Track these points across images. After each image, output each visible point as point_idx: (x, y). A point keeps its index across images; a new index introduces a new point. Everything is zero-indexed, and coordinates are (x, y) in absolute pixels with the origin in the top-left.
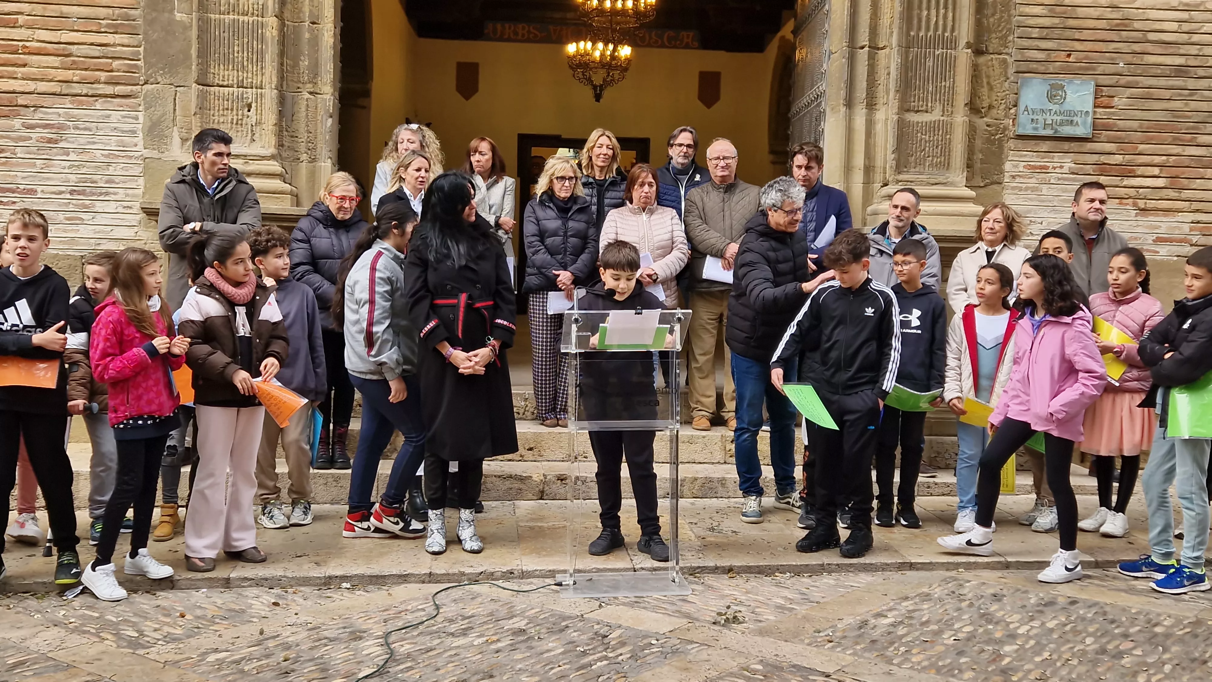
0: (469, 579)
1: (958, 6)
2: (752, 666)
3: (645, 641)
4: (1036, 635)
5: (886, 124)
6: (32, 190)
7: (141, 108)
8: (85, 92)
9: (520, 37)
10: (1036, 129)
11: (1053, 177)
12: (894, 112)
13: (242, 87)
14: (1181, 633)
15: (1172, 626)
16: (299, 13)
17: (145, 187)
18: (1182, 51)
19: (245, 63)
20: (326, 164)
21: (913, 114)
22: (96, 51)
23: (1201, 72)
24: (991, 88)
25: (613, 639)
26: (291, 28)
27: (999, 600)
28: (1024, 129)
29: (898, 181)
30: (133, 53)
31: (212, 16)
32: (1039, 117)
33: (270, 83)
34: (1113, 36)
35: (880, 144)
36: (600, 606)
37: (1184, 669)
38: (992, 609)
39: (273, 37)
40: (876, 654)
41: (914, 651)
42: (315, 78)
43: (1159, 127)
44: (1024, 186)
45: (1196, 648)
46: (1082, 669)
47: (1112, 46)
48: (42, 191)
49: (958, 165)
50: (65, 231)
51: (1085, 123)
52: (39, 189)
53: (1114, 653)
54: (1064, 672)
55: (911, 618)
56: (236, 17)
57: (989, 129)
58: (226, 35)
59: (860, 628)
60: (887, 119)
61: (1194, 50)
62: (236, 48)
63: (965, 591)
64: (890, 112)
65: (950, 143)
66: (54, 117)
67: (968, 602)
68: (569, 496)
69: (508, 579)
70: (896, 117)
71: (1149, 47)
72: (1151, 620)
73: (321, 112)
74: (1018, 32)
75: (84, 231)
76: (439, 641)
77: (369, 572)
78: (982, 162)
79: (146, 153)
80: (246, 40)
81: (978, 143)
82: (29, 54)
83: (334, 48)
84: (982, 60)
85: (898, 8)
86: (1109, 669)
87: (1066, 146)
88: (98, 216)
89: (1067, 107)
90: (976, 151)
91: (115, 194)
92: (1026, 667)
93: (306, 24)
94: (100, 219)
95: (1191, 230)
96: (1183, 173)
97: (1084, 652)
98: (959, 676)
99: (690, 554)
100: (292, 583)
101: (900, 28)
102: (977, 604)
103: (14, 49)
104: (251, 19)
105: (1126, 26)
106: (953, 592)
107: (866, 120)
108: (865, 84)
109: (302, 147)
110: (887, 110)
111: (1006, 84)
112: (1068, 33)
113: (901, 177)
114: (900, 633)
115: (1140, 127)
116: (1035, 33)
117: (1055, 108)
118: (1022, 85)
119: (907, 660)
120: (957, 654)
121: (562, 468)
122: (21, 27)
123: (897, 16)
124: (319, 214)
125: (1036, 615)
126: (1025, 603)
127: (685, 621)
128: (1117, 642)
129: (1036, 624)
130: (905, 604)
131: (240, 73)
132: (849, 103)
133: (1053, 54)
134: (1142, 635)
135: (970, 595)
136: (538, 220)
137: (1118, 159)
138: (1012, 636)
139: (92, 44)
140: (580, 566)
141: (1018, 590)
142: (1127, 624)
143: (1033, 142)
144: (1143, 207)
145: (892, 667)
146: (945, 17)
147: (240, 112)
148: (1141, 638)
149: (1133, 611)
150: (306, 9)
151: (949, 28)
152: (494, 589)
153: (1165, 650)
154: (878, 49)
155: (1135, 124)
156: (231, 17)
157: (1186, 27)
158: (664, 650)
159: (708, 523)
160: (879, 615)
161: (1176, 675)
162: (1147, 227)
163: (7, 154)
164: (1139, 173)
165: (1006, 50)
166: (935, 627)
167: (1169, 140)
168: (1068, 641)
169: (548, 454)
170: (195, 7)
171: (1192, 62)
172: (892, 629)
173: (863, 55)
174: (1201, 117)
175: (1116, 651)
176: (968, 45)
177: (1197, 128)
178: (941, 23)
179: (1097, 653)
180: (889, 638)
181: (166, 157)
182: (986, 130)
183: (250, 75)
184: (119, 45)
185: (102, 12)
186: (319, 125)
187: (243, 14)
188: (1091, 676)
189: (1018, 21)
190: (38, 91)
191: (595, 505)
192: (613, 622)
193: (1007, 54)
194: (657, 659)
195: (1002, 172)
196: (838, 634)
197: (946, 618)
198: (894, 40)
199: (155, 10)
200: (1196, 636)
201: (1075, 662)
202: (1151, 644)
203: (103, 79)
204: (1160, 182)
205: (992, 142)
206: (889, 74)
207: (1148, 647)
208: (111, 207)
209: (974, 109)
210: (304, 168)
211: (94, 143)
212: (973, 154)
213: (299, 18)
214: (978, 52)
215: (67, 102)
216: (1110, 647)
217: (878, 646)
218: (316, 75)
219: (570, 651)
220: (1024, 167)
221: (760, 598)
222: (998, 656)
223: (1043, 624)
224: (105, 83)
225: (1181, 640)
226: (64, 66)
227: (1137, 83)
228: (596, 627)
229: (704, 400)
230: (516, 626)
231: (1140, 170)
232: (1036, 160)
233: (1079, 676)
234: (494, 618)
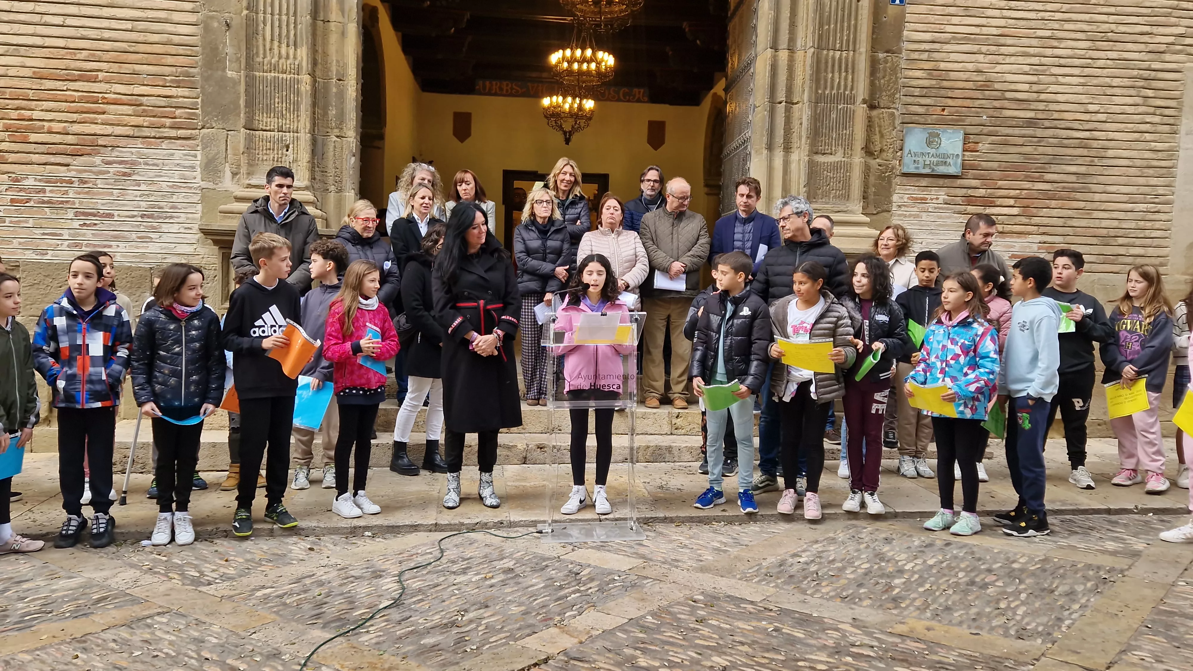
0: (467, 528)
1: (856, 70)
2: (696, 597)
3: (610, 577)
4: (919, 570)
5: (799, 164)
6: (110, 214)
7: (199, 148)
8: (153, 134)
9: (504, 92)
10: (917, 168)
11: (930, 207)
13: (282, 131)
14: (1033, 568)
15: (1026, 563)
16: (327, 72)
17: (203, 212)
18: (1032, 107)
19: (284, 112)
20: (350, 194)
21: (820, 156)
22: (162, 102)
23: (1047, 123)
24: (882, 136)
25: (584, 575)
26: (321, 84)
27: (890, 543)
28: (908, 168)
30: (192, 103)
31: (257, 74)
32: (920, 159)
33: (305, 128)
34: (978, 94)
35: (794, 180)
36: (573, 550)
37: (1036, 597)
38: (884, 550)
39: (307, 91)
40: (793, 586)
41: (824, 584)
42: (340, 124)
43: (1016, 168)
44: (908, 213)
45: (1045, 580)
46: (956, 597)
47: (977, 103)
48: (119, 215)
49: (856, 197)
50: (137, 248)
51: (955, 164)
52: (116, 213)
53: (981, 584)
54: (942, 600)
55: (820, 557)
56: (276, 75)
57: (880, 168)
58: (269, 89)
59: (781, 565)
60: (800, 160)
61: (1041, 106)
62: (277, 100)
63: (863, 536)
64: (802, 155)
65: (850, 179)
66: (128, 155)
67: (865, 545)
68: (547, 461)
69: (498, 528)
70: (807, 158)
71: (1006, 104)
72: (1009, 558)
73: (346, 152)
74: (904, 91)
75: (153, 248)
76: (443, 578)
77: (386, 523)
78: (875, 194)
79: (204, 184)
80: (284, 93)
81: (872, 179)
82: (107, 103)
83: (357, 100)
84: (875, 113)
85: (808, 71)
86: (977, 598)
87: (941, 182)
88: (165, 235)
89: (941, 151)
90: (870, 186)
91: (178, 217)
92: (912, 596)
93: (334, 80)
94: (165, 238)
95: (1039, 248)
96: (1033, 204)
97: (957, 584)
98: (860, 603)
99: (644, 507)
100: (324, 532)
101: (811, 87)
102: (872, 546)
103: (95, 99)
104: (289, 76)
105: (988, 86)
106: (854, 537)
107: (783, 161)
108: (782, 131)
109: (331, 180)
110: (799, 153)
111: (894, 133)
112: (943, 92)
114: (811, 570)
115: (999, 167)
116: (917, 92)
117: (933, 151)
118: (907, 133)
119: (817, 591)
120: (858, 586)
121: (543, 439)
122: (100, 81)
123: (808, 77)
124: (347, 235)
125: (919, 554)
126: (911, 545)
127: (641, 561)
128: (983, 576)
129: (919, 561)
130: (815, 546)
131: (280, 120)
132: (770, 147)
133: (931, 109)
134: (1002, 570)
135: (867, 539)
136: (523, 239)
137: (982, 192)
138: (901, 572)
139: (159, 96)
140: (557, 517)
141: (905, 534)
142: (991, 561)
143: (915, 179)
144: (1001, 230)
145: (806, 597)
146: (846, 79)
147: (280, 152)
148: (1002, 572)
149: (996, 551)
150: (334, 69)
151: (849, 88)
152: (488, 536)
153: (1021, 582)
154: (793, 104)
155: (995, 165)
156: (273, 74)
157: (1035, 88)
158: (625, 584)
159: (658, 482)
160: (795, 555)
161: (1030, 601)
162: (1004, 246)
163: (90, 185)
164: (998, 203)
165: (894, 106)
166: (840, 565)
167: (1022, 178)
168: (945, 575)
170: (243, 66)
171: (1040, 115)
172: (805, 567)
173: (781, 109)
174: (1046, 159)
175: (983, 582)
176: (864, 101)
177: (1044, 168)
178: (842, 83)
179: (968, 585)
180: (803, 573)
181: (220, 187)
182: (878, 169)
183: (288, 122)
184: (181, 97)
185: (167, 70)
186: (344, 162)
187: (283, 73)
188: (963, 603)
189: (903, 83)
190: (116, 133)
191: (568, 468)
192: (583, 562)
193: (894, 108)
194: (619, 592)
195: (890, 202)
196: (763, 571)
197: (848, 557)
198: (806, 97)
199: (211, 69)
200: (1045, 571)
201: (951, 592)
202: (1010, 577)
203: (168, 124)
204: (1015, 211)
205: (883, 179)
206: (801, 124)
207: (1007, 580)
208: (175, 228)
209: (869, 152)
210: (332, 197)
211: (162, 176)
212: (868, 188)
213: (328, 76)
214: (872, 107)
215: (139, 143)
216: (978, 580)
217: (796, 580)
218: (342, 122)
219: (550, 586)
220: (908, 198)
221: (701, 542)
222: (889, 588)
223: (925, 561)
224: (170, 128)
225: (1033, 574)
226: (136, 114)
227: (997, 132)
228: (570, 566)
229: (654, 383)
230: (506, 566)
231: (999, 201)
232: (919, 194)
233: (954, 603)
234: (488, 559)
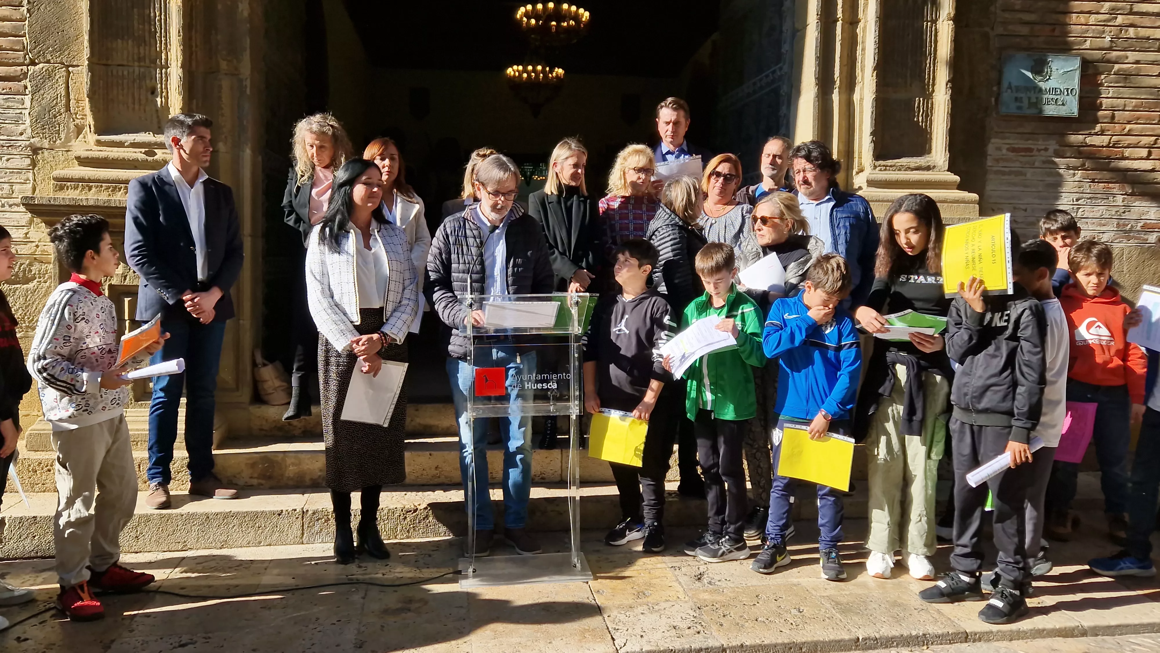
7: (27, 91)
10: (1020, 108)
11: (1037, 161)
12: (872, 90)
17: (35, 181)
19: (147, 38)
20: (245, 153)
28: (1008, 108)
30: (16, 28)
32: (1024, 96)
33: (176, 61)
34: (1099, 7)
39: (178, 8)
42: (228, 55)
44: (1008, 170)
49: (940, 148)
51: (1071, 102)
70: (874, 96)
71: (1136, 20)
73: (237, 94)
74: (1000, 3)
79: (35, 142)
91: (0, 190)
112: (1053, 5)
113: (880, 162)
115: (1129, 105)
116: (1018, 4)
118: (1005, 62)
131: (141, 50)
133: (1037, 28)
137: (1105, 140)
143: (1017, 123)
144: (1130, 191)
147: (143, 95)
154: (851, 23)
164: (1127, 155)
165: (988, 23)
176: (951, 17)
181: (58, 146)
193: (988, 27)
195: (985, 155)
198: (871, 12)
204: (1149, 165)
218: (230, 53)
220: (1008, 149)
231: (1127, 152)
232: (1020, 142)
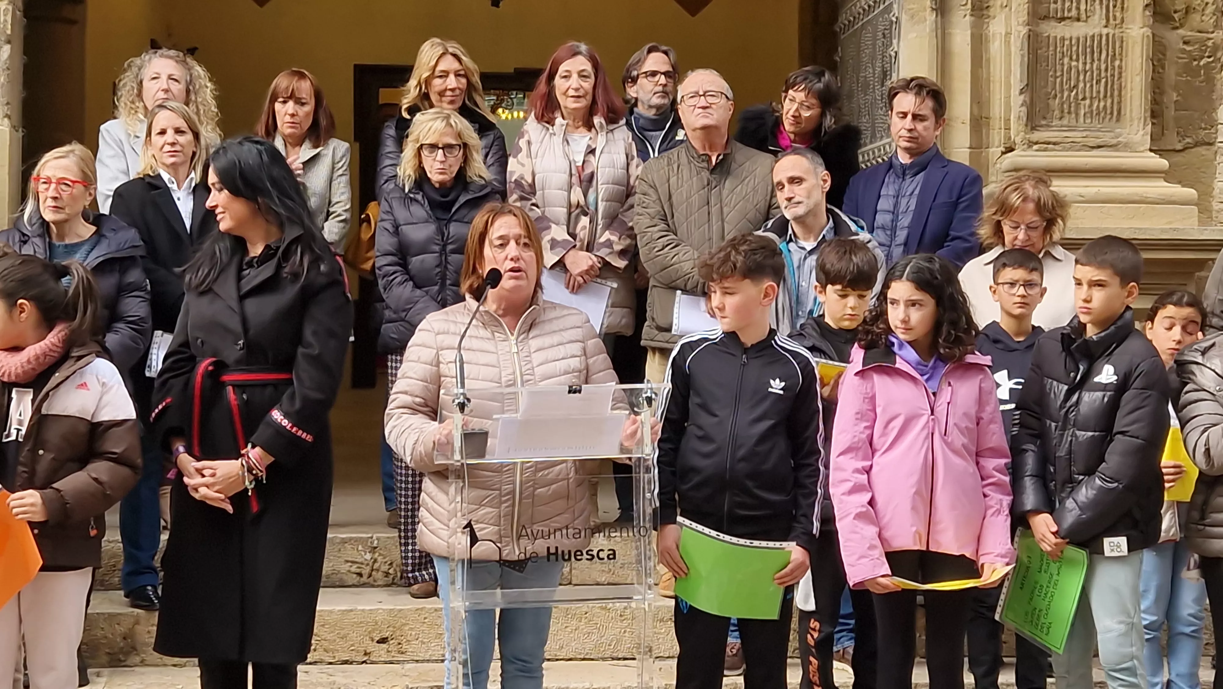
5: (1008, 43)
12: (1021, 20)
20: (2, 128)
21: (1053, 23)
29: (1031, 144)
35: (997, 78)
49: (1136, 114)
57: (1188, 48)
60: (1008, 34)
64: (1014, 23)
65: (1120, 73)
70: (1024, 30)
78: (1178, 106)
81: (1170, 74)
90: (1167, 88)
107: (972, 35)
110: (1008, 19)
113: (1037, 136)
132: (941, 6)
136: (396, 226)
169: (414, 649)
182: (1184, 51)
195: (1213, 124)
205: (1193, 72)
209: (1160, 14)
212: (1162, 93)
